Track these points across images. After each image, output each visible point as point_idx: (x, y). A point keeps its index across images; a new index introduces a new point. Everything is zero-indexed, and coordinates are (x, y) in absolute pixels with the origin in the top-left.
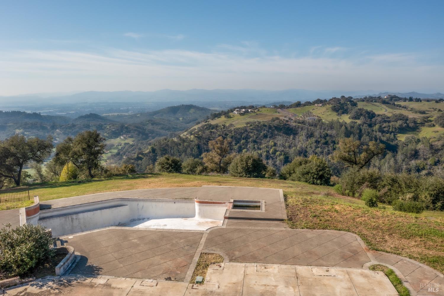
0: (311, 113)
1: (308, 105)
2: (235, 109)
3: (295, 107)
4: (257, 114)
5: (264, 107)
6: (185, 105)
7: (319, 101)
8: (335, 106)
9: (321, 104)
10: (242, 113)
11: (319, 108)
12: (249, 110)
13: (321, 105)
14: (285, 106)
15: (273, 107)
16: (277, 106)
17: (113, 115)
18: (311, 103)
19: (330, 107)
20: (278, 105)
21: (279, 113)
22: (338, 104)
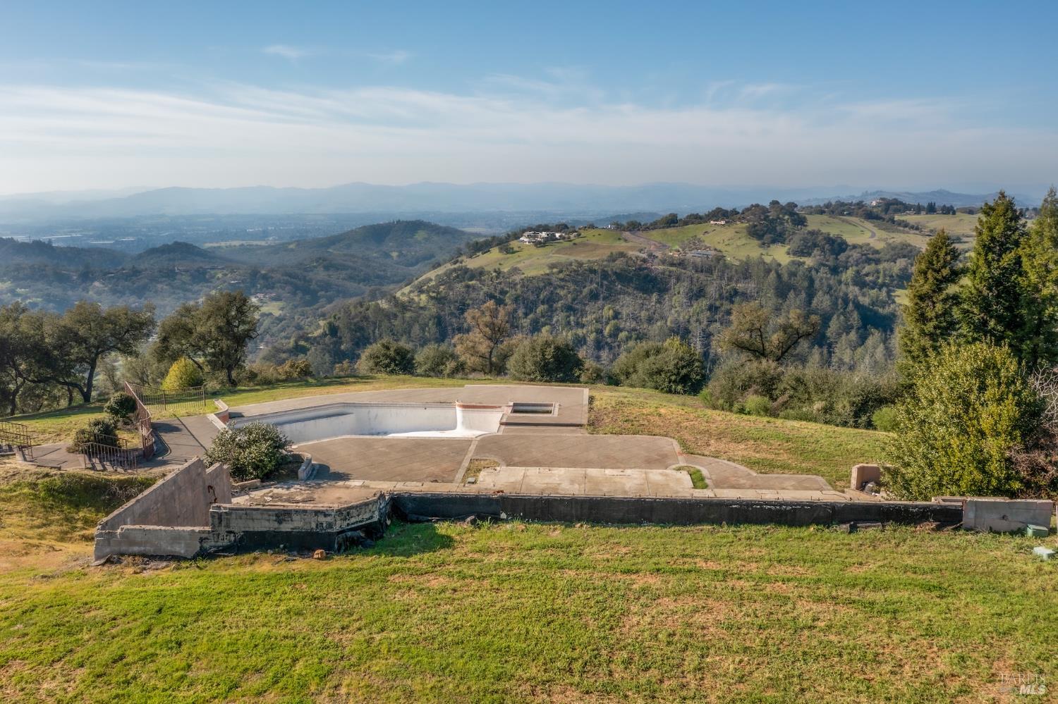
0: (700, 241)
1: (693, 223)
2: (524, 231)
3: (663, 228)
4: (575, 244)
5: (592, 227)
6: (403, 222)
7: (719, 214)
8: (755, 226)
9: (723, 219)
10: (540, 243)
11: (718, 229)
12: (557, 235)
13: (723, 223)
14: (640, 224)
15: (613, 226)
16: (622, 225)
17: (230, 246)
18: (701, 218)
19: (743, 228)
20: (624, 223)
21: (626, 241)
22: (762, 220)
